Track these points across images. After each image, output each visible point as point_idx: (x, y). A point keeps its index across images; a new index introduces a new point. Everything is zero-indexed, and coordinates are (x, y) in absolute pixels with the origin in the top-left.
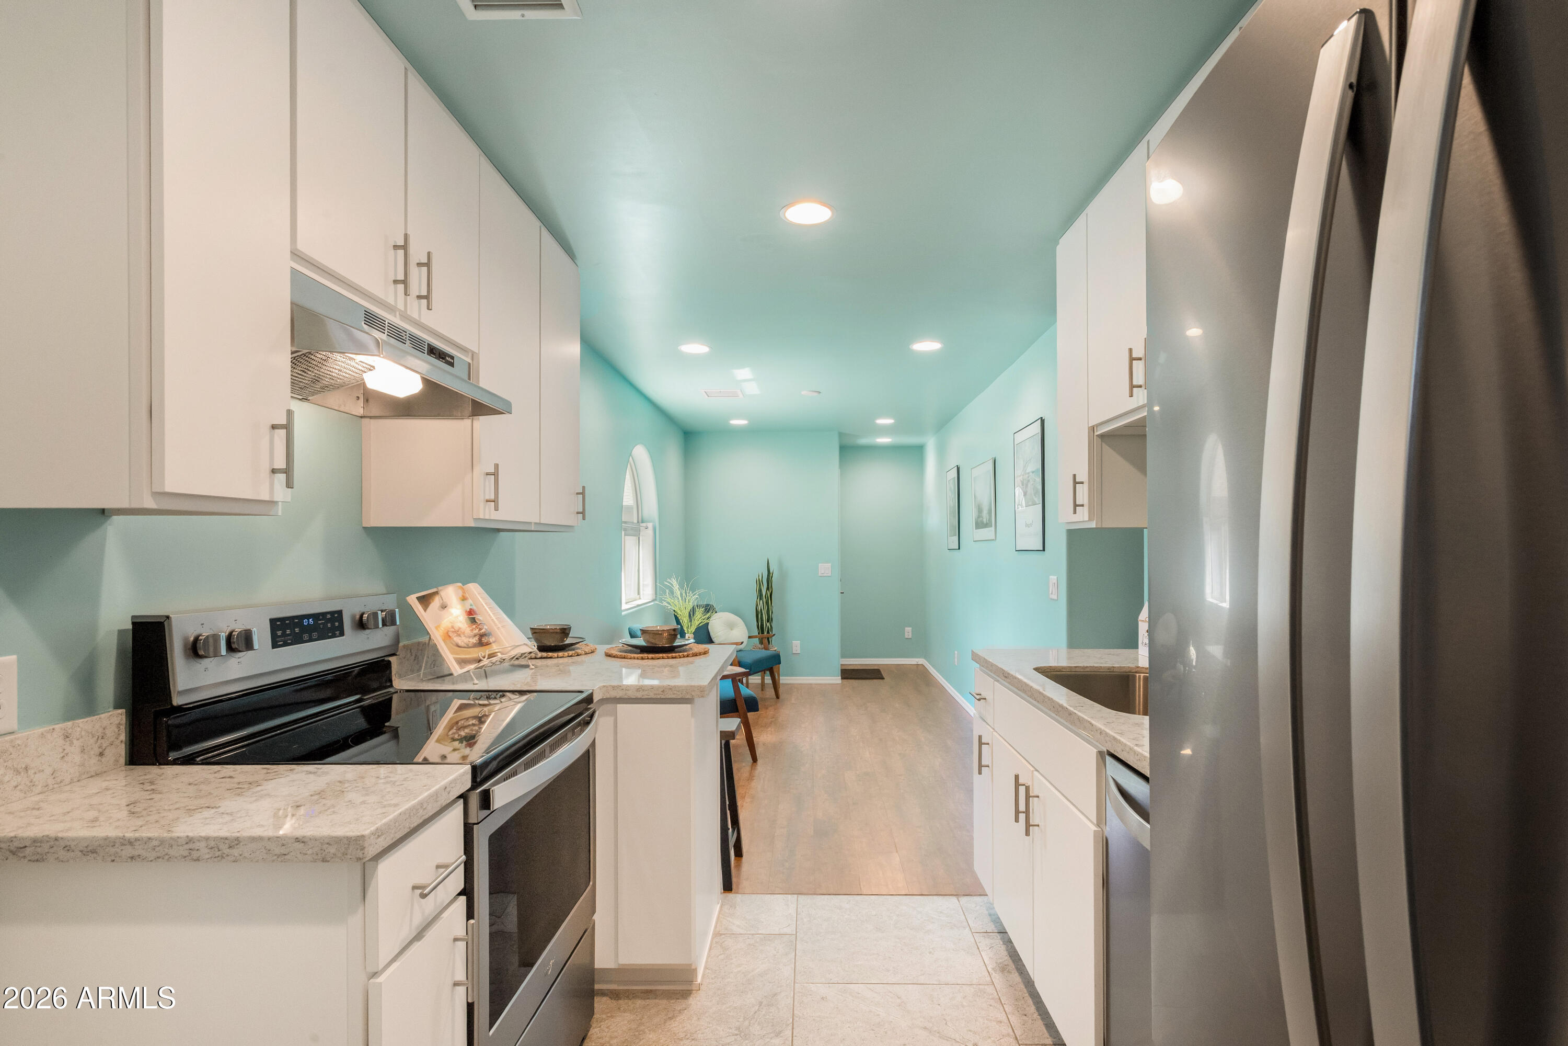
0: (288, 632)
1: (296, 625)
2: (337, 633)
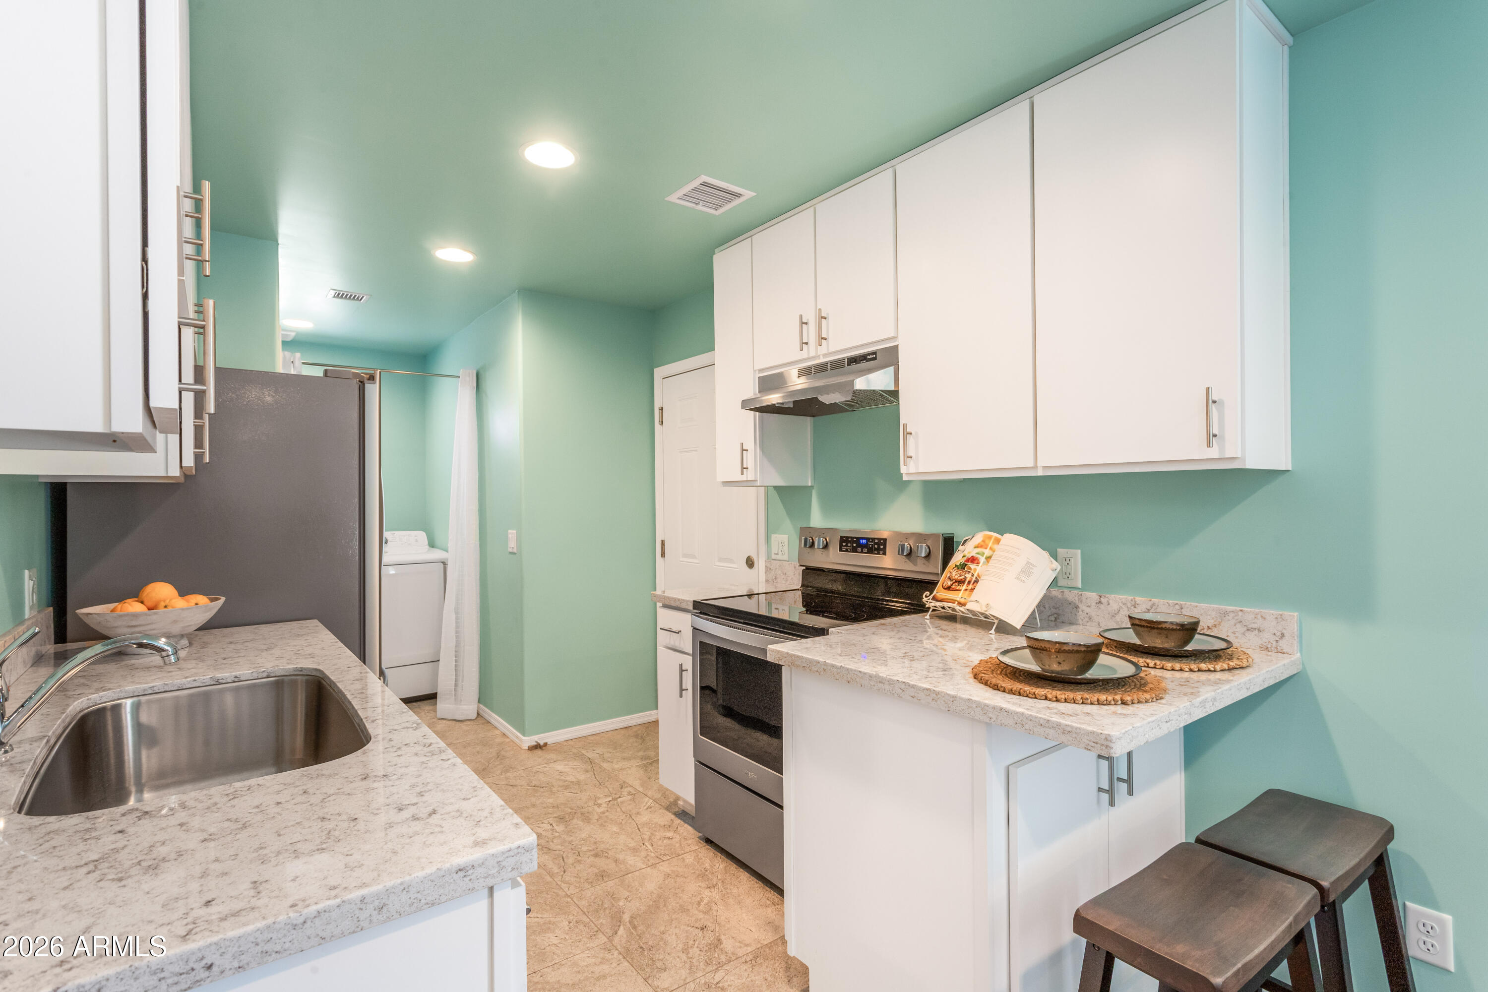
0: (849, 545)
1: (854, 542)
2: (881, 552)
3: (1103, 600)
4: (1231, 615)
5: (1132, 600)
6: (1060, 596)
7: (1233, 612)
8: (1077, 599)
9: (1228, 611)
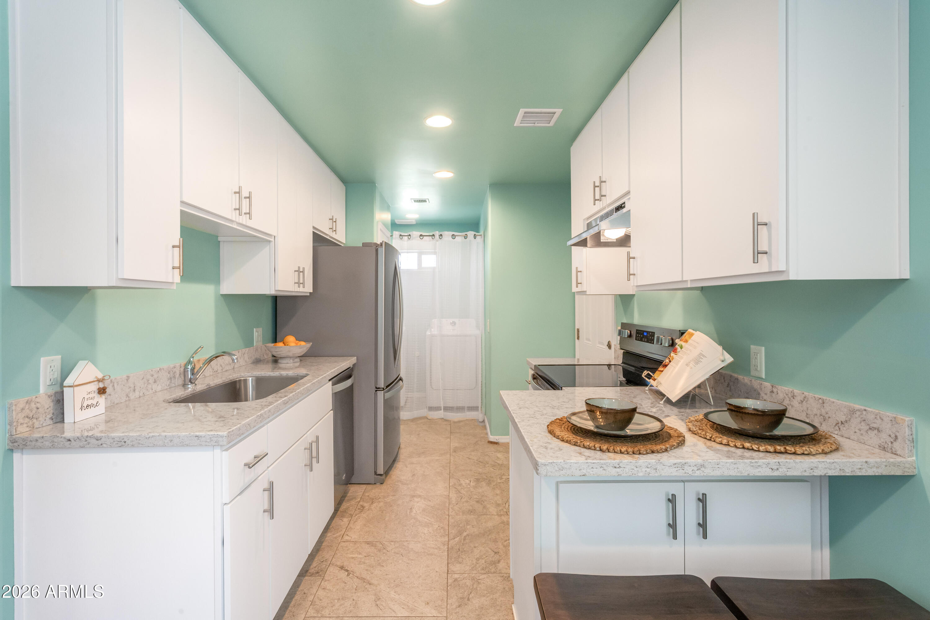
0: (640, 336)
1: (642, 334)
2: (651, 341)
3: (775, 390)
4: (858, 413)
5: (791, 392)
6: (749, 383)
7: (859, 410)
8: (759, 387)
9: (856, 409)
